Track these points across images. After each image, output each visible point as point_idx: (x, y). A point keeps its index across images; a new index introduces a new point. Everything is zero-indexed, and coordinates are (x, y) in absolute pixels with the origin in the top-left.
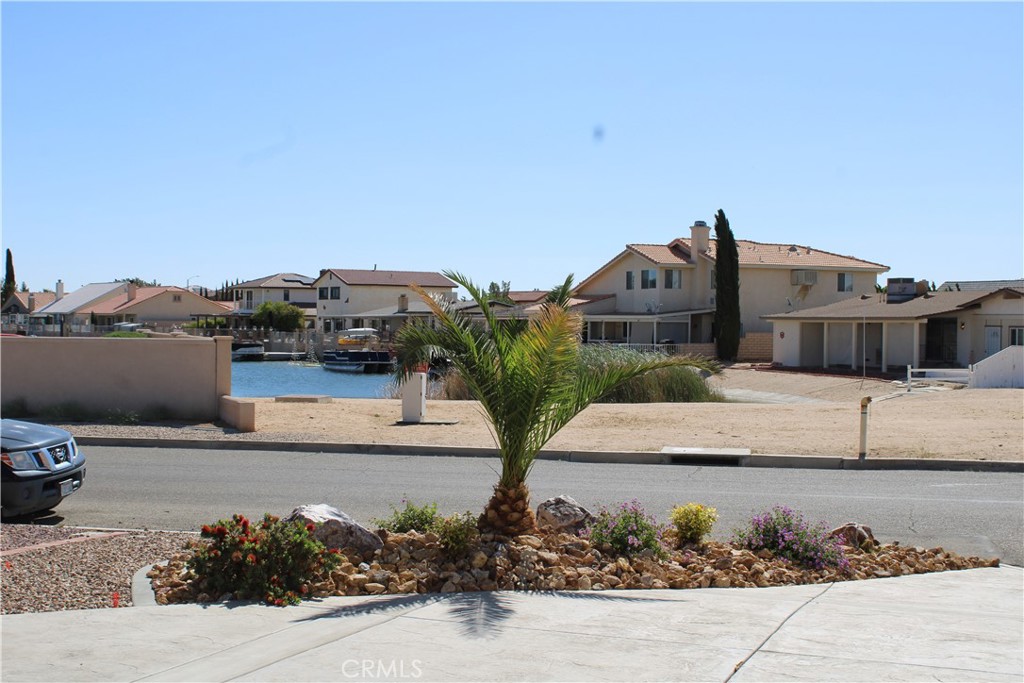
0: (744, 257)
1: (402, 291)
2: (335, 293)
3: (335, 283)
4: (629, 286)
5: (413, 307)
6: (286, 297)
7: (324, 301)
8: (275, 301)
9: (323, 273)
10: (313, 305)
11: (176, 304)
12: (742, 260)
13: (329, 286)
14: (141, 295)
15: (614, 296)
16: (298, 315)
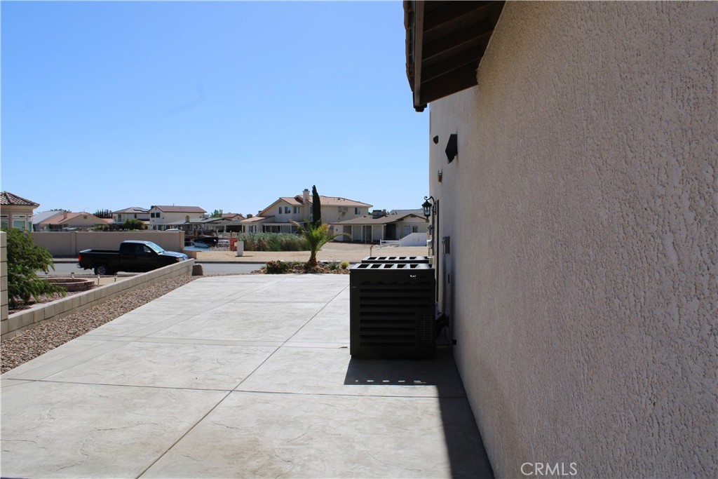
0: (322, 202)
1: (187, 214)
2: (158, 215)
3: (158, 211)
4: (280, 212)
5: (192, 220)
6: (136, 217)
7: (153, 219)
8: (131, 218)
9: (152, 207)
10: (148, 220)
11: (85, 220)
12: (322, 203)
13: (155, 213)
14: (69, 217)
15: (274, 216)
16: (141, 224)
